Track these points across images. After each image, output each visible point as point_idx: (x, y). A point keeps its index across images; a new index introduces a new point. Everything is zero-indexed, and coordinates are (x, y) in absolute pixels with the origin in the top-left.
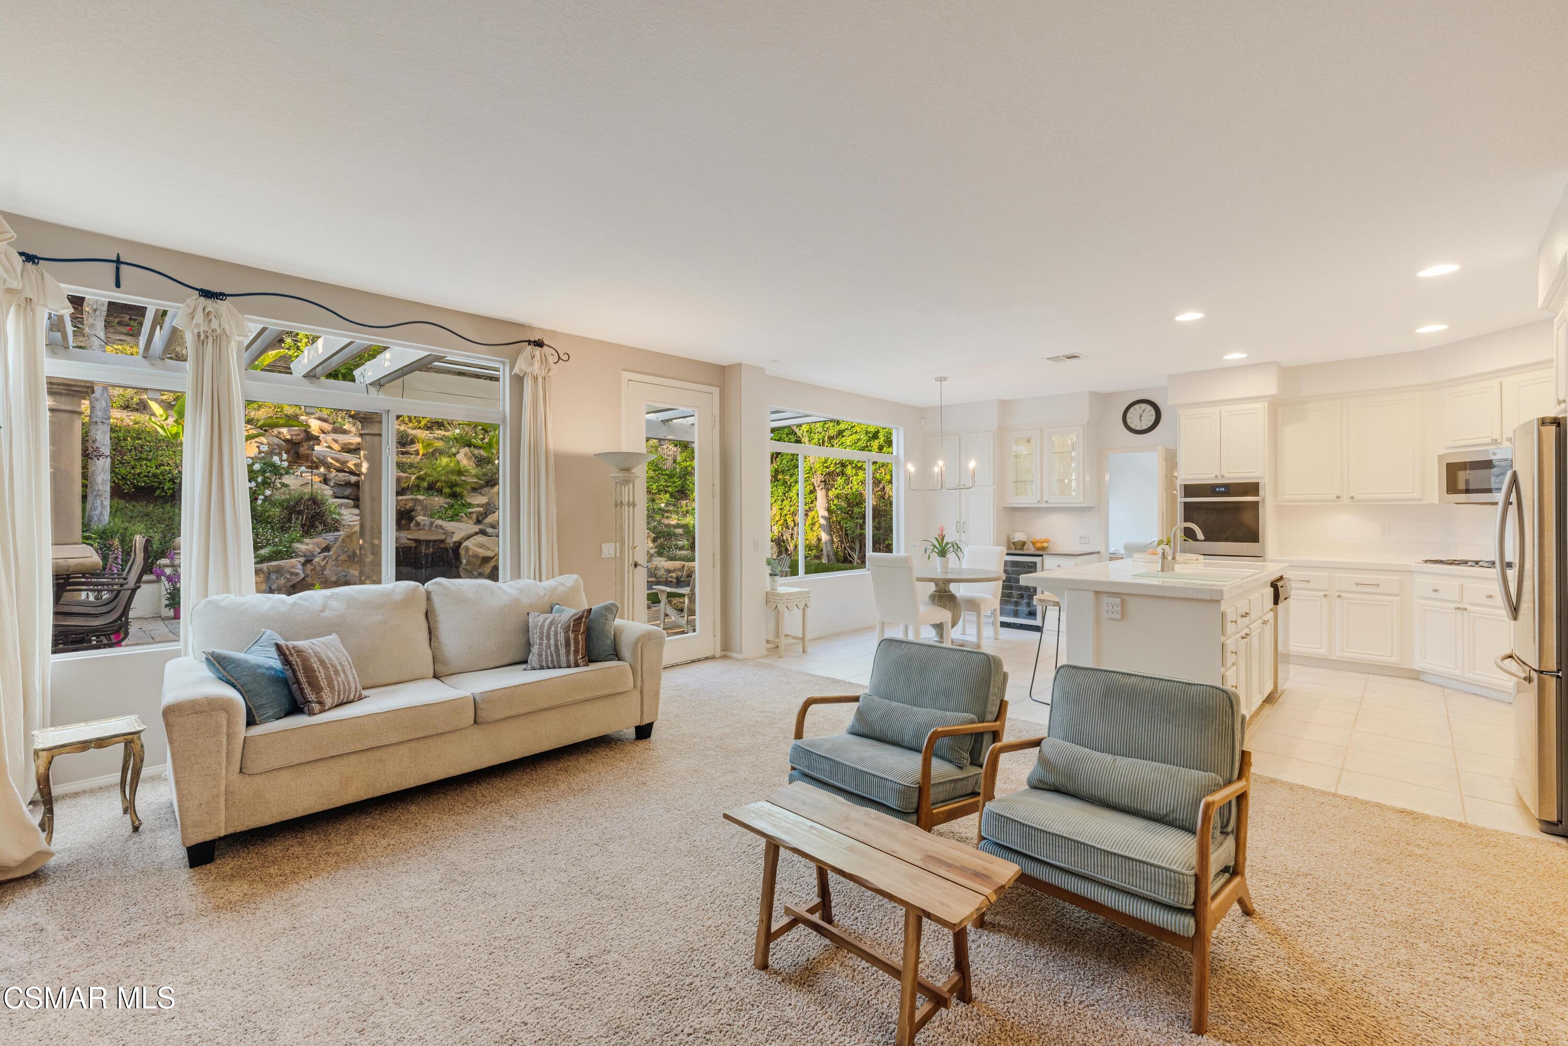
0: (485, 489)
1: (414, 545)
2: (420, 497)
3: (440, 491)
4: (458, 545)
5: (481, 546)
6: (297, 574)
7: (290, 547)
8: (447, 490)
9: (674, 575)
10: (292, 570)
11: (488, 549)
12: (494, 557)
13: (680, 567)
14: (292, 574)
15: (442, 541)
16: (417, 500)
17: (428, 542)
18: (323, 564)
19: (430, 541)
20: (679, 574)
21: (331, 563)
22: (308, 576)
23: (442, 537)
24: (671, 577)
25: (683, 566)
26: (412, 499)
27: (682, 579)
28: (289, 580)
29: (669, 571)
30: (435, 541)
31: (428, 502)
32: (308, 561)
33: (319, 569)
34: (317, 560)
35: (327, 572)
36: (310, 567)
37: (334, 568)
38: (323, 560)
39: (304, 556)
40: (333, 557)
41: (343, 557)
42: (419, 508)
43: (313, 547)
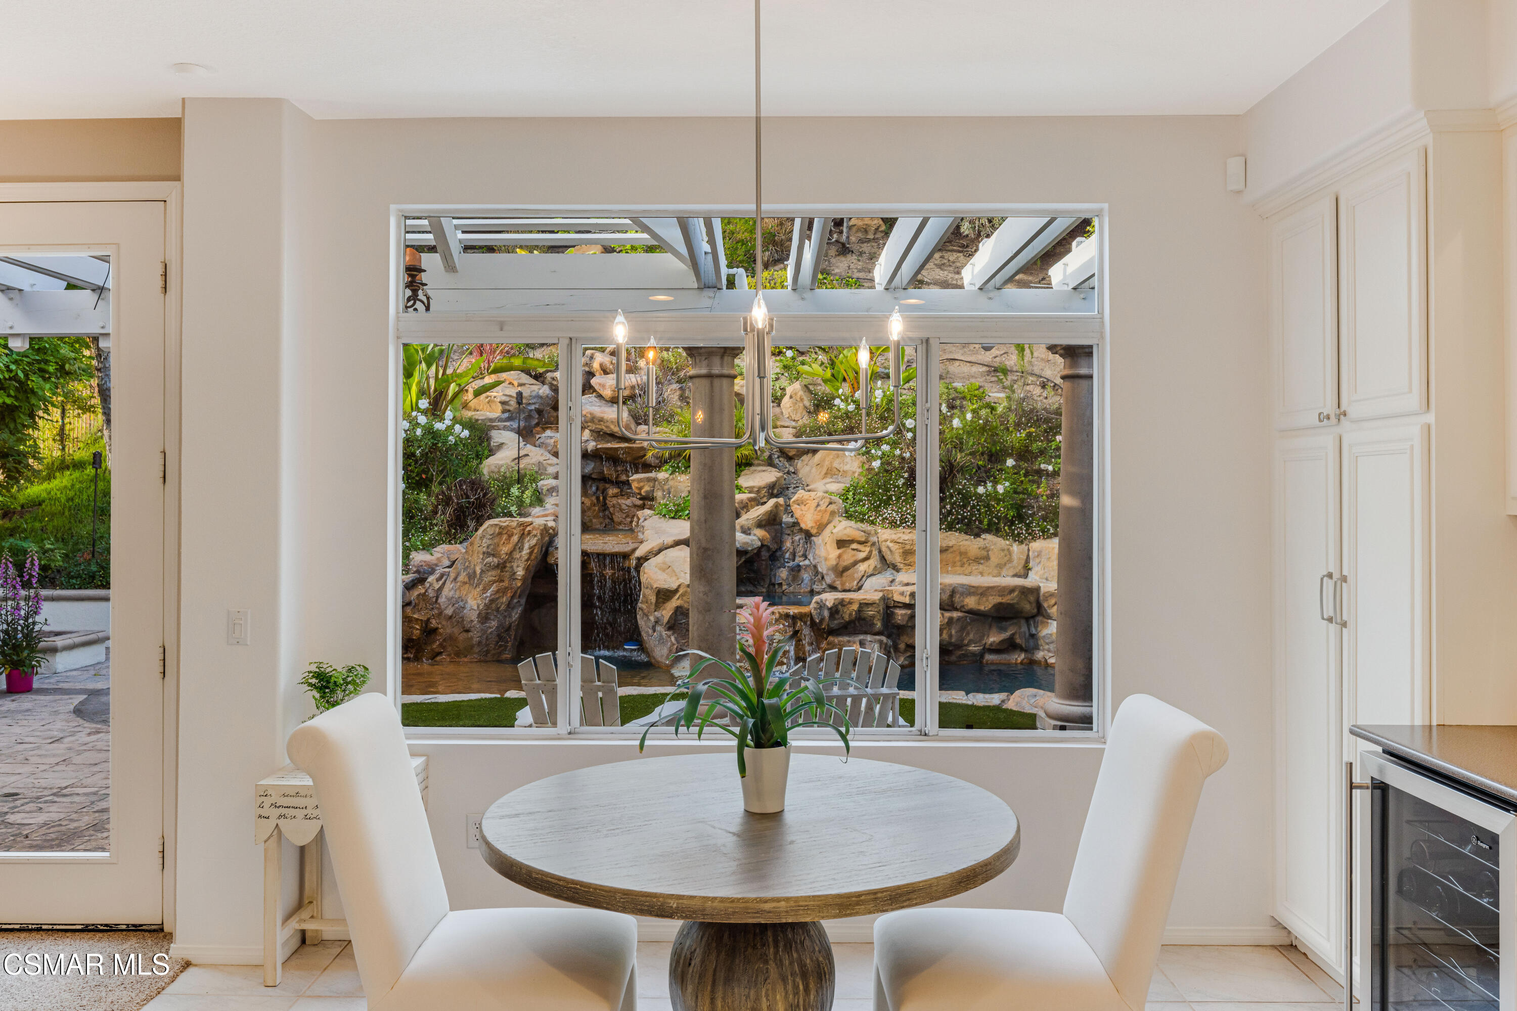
0: (804, 458)
2: (662, 475)
5: (666, 568)
11: (671, 573)
12: (676, 591)
15: (626, 556)
16: (655, 480)
18: (437, 586)
21: (449, 585)
22: (409, 604)
26: (649, 480)
32: (421, 581)
33: (431, 593)
34: (431, 579)
35: (442, 600)
36: (420, 590)
37: (451, 594)
38: (438, 580)
39: (418, 572)
40: (452, 575)
41: (463, 577)
42: (658, 494)
43: (439, 559)
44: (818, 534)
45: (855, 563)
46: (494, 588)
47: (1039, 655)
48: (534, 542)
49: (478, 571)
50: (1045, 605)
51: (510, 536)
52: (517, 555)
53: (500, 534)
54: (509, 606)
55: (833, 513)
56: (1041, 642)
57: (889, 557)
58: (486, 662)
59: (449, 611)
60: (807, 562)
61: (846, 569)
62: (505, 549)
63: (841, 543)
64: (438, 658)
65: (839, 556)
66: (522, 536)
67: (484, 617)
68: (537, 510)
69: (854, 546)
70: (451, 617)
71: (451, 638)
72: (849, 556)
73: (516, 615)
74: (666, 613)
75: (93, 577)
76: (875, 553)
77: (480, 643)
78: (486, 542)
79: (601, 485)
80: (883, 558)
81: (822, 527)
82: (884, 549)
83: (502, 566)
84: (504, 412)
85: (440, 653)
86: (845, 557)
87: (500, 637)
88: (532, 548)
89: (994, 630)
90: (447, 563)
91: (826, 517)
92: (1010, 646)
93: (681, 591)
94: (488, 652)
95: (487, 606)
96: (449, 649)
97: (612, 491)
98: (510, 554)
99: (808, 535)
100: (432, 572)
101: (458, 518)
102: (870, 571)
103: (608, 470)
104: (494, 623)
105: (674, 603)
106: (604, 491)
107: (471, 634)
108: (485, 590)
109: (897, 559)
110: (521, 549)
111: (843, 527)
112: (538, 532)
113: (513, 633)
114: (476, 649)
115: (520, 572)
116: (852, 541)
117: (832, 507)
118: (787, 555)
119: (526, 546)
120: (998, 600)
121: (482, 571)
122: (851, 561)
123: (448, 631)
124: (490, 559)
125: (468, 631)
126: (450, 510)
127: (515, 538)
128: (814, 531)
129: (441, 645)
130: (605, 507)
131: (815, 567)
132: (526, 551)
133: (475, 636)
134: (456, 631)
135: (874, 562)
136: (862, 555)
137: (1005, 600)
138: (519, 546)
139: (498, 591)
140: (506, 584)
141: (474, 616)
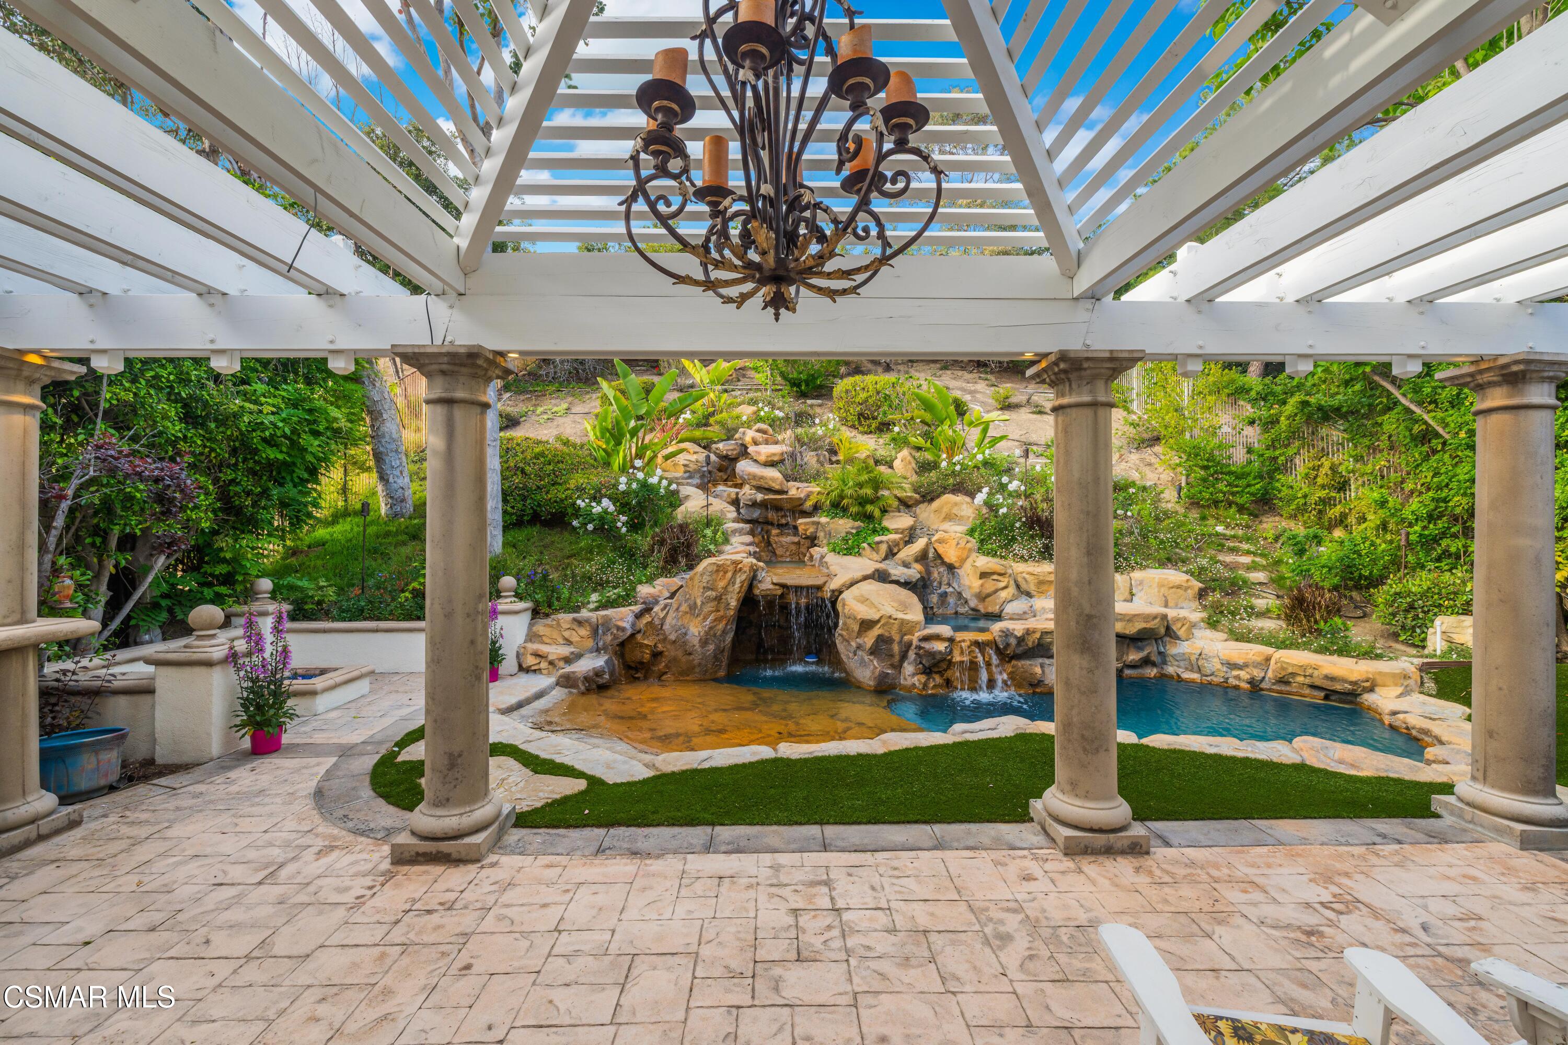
0: (921, 506)
1: (779, 592)
2: (824, 520)
3: (845, 510)
4: (837, 593)
5: (864, 600)
6: (623, 629)
7: (634, 589)
8: (854, 509)
9: (1243, 674)
10: (620, 624)
11: (872, 605)
12: (878, 621)
13: (1259, 659)
14: (619, 628)
15: (819, 588)
16: (818, 523)
17: (798, 589)
18: (662, 615)
19: (802, 588)
20: (1258, 674)
21: (672, 614)
22: (639, 632)
23: (819, 582)
24: (1238, 678)
25: (1268, 659)
26: (813, 523)
27: (1263, 685)
28: (615, 637)
29: (1233, 666)
30: (808, 588)
31: (832, 526)
32: (648, 610)
33: (657, 622)
34: (657, 609)
35: (666, 627)
36: (647, 619)
37: (674, 622)
38: (662, 610)
39: (644, 603)
40: (675, 606)
41: (684, 607)
42: (821, 534)
43: (660, 591)
44: (960, 567)
45: (996, 591)
46: (712, 617)
47: (1170, 670)
48: (744, 577)
49: (699, 603)
50: (1174, 628)
51: (726, 572)
52: (730, 589)
53: (717, 571)
54: (724, 632)
55: (970, 550)
56: (1169, 659)
57: (1024, 586)
58: (705, 680)
59: (673, 637)
60: (951, 589)
61: (989, 595)
62: (721, 584)
63: (984, 575)
64: (664, 677)
65: (982, 585)
66: (735, 572)
67: (704, 642)
68: (727, 548)
69: (995, 577)
70: (674, 642)
71: (675, 659)
72: (990, 586)
73: (729, 638)
74: (869, 640)
75: (362, 611)
76: (1012, 582)
77: (700, 664)
78: (706, 578)
79: (766, 527)
80: (1018, 587)
81: (963, 561)
82: (1020, 579)
83: (718, 599)
84: (685, 472)
85: (665, 673)
86: (987, 585)
87: (715, 657)
88: (742, 582)
89: (1132, 649)
90: (668, 595)
91: (966, 553)
92: (1147, 662)
93: (882, 622)
94: (706, 671)
95: (707, 633)
96: (674, 669)
97: (775, 531)
98: (725, 588)
99: (951, 568)
100: (657, 602)
101: (672, 556)
102: (1010, 598)
103: (771, 515)
104: (711, 647)
105: (876, 631)
106: (768, 532)
107: (691, 658)
108: (705, 619)
109: (1032, 588)
110: (734, 584)
111: (984, 562)
112: (747, 569)
113: (726, 654)
114: (697, 670)
115: (733, 603)
116: (993, 573)
117: (969, 545)
118: (935, 584)
119: (738, 581)
120: (1143, 625)
121: (703, 603)
122: (993, 589)
123: (673, 654)
124: (709, 593)
125: (690, 654)
126: (664, 550)
127: (729, 575)
128: (957, 565)
129: (666, 666)
130: (769, 543)
131: (960, 594)
132: (737, 585)
133: (696, 658)
134: (680, 654)
135: (1012, 590)
136: (1002, 585)
137: (1148, 625)
138: (732, 582)
139: (715, 620)
140: (721, 613)
141: (696, 641)
